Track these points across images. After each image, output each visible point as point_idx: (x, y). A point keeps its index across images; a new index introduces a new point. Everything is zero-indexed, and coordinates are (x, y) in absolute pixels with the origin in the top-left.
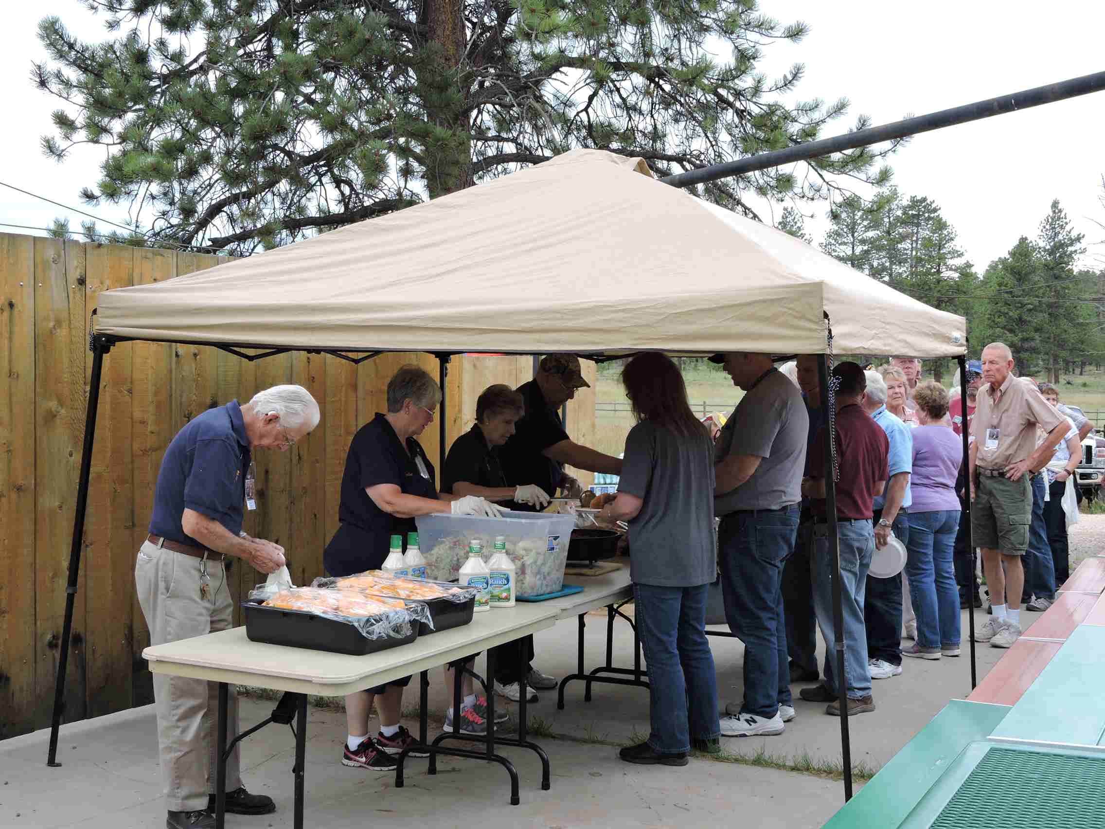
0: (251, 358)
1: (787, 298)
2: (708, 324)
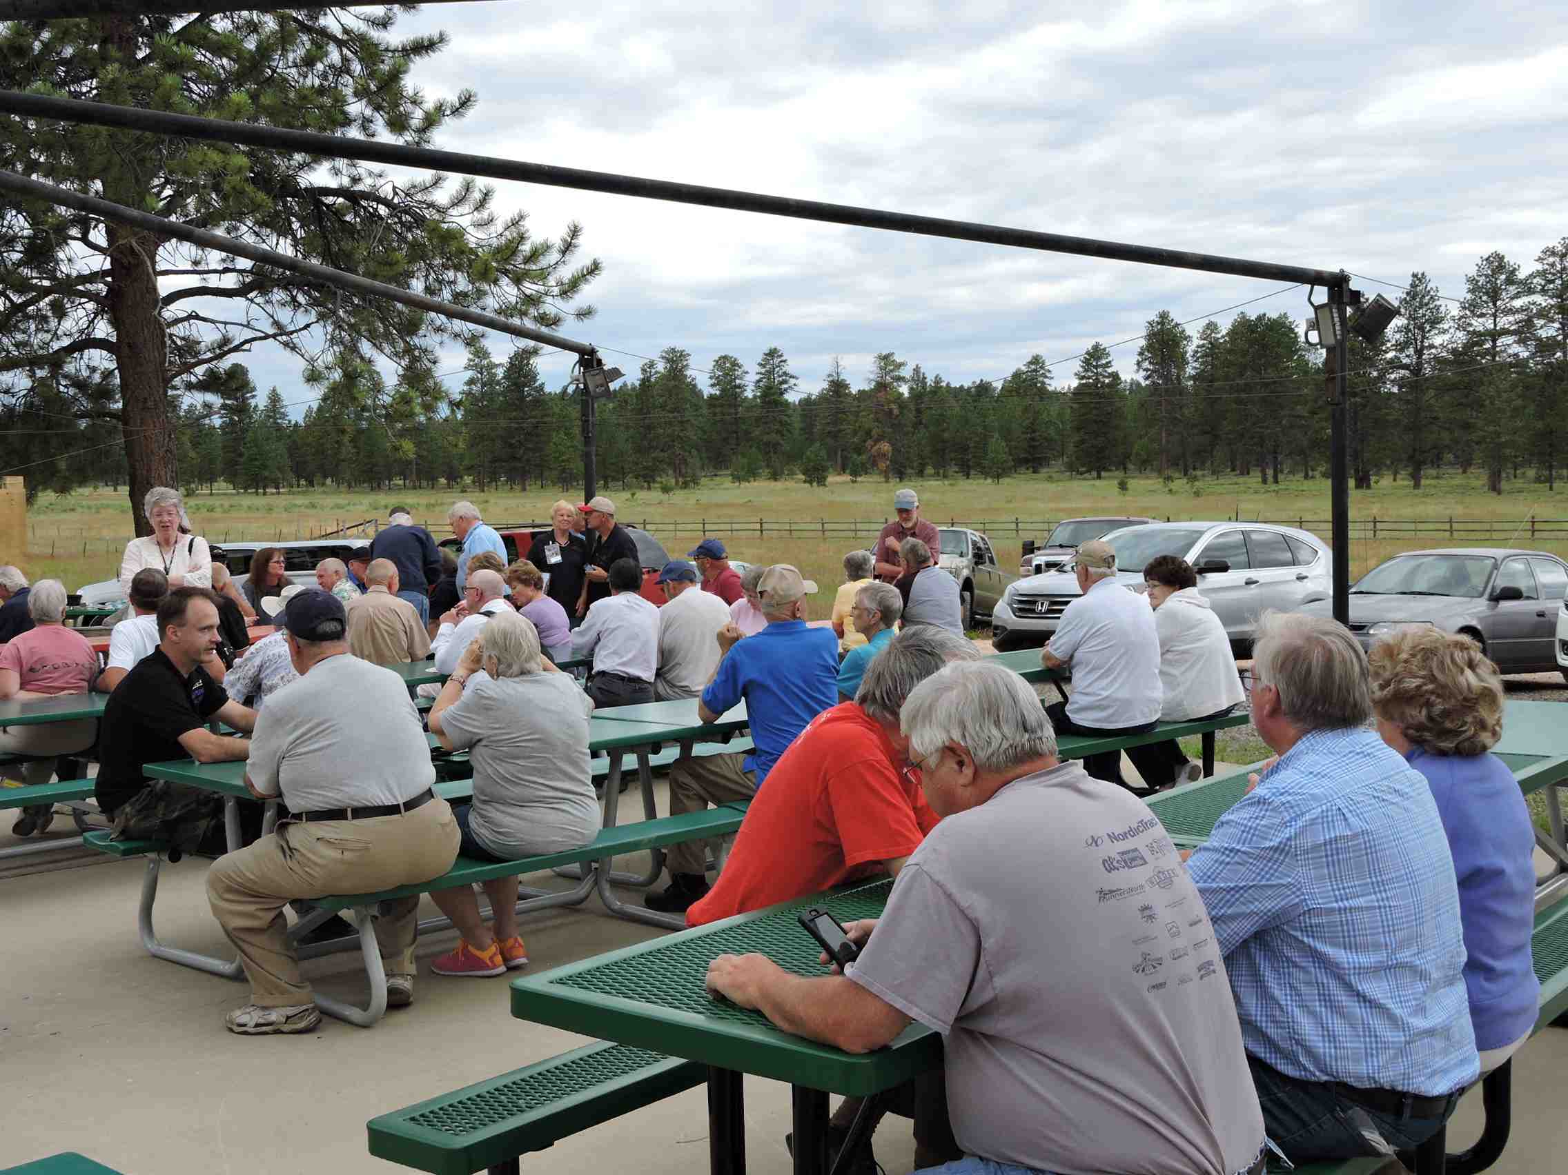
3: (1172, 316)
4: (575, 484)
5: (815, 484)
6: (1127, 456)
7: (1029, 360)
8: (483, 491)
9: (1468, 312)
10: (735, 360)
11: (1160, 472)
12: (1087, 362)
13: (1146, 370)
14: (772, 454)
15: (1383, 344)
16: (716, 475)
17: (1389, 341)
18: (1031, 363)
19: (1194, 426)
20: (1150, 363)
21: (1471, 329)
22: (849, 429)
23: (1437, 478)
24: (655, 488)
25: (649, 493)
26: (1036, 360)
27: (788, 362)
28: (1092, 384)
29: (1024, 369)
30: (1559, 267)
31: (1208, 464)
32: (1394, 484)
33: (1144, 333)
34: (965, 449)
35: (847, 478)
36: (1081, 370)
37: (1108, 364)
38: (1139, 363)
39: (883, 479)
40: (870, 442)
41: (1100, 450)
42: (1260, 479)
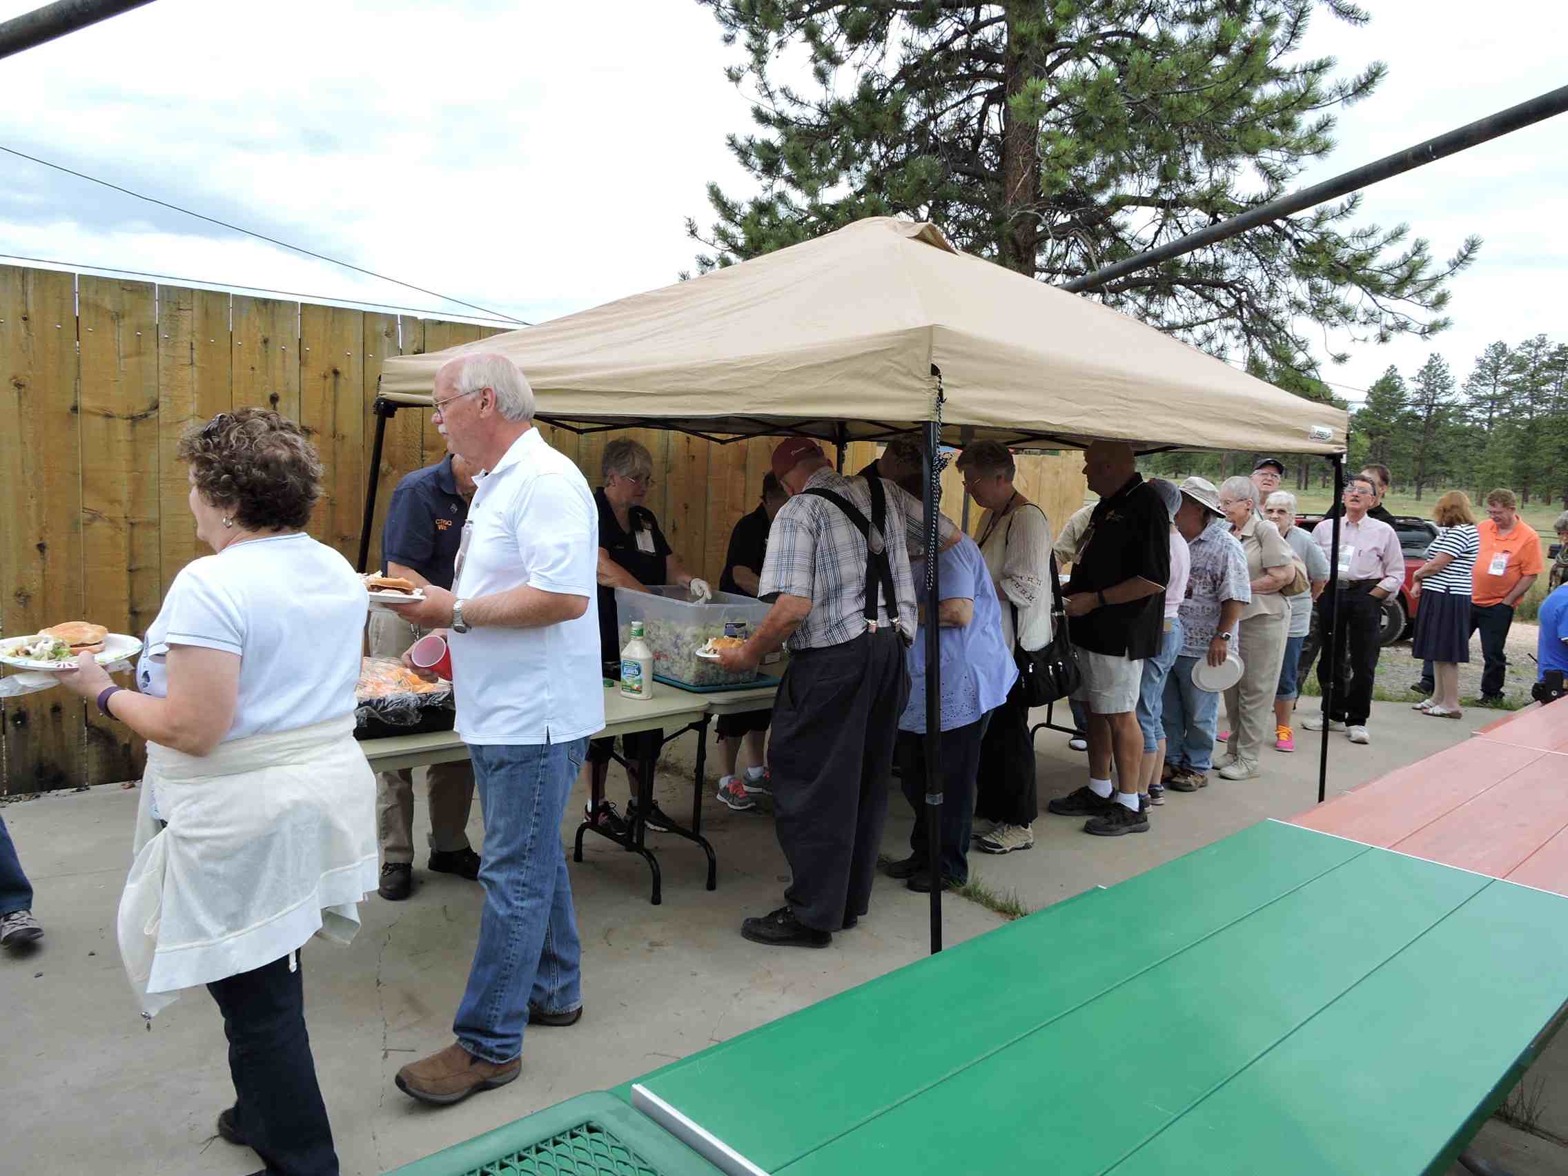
0: (580, 432)
1: (893, 349)
2: (811, 386)
9: (1474, 382)
15: (1404, 400)
17: (1408, 398)
21: (1475, 394)
30: (1533, 354)
41: (1179, 460)
42: (1295, 486)
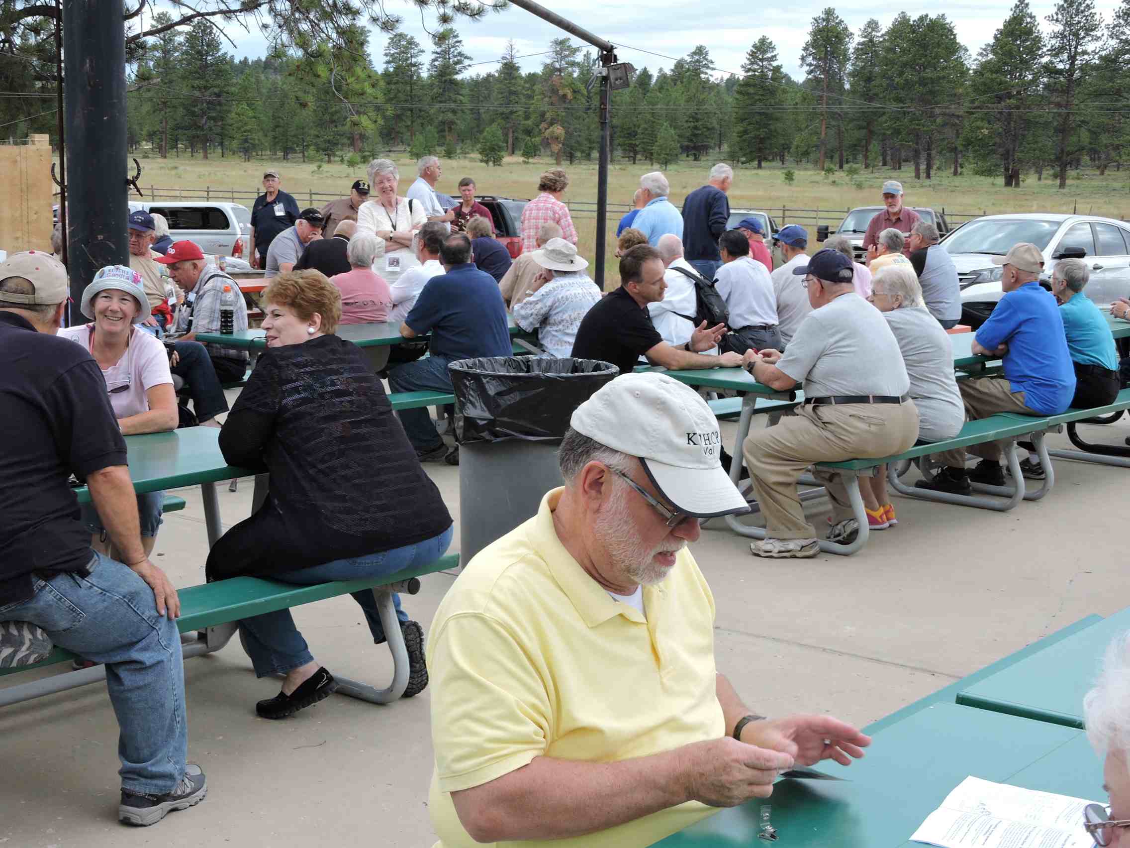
3: (837, 13)
4: (254, 154)
5: (491, 164)
6: (786, 147)
7: (693, 50)
8: (165, 157)
9: (1121, 21)
10: (412, 38)
11: (816, 162)
12: (753, 55)
13: (810, 65)
14: (447, 133)
15: (1039, 48)
16: (390, 151)
17: (1045, 46)
18: (694, 53)
19: (853, 120)
20: (814, 58)
21: (1124, 37)
22: (520, 109)
23: (1078, 179)
24: (335, 161)
25: (330, 165)
26: (700, 51)
27: (463, 43)
28: (758, 77)
29: (688, 59)
31: (860, 157)
32: (1039, 183)
33: (810, 29)
34: (632, 134)
35: (518, 158)
36: (748, 62)
37: (773, 58)
38: (803, 58)
39: (555, 162)
40: (543, 125)
41: (762, 140)
42: (914, 174)
